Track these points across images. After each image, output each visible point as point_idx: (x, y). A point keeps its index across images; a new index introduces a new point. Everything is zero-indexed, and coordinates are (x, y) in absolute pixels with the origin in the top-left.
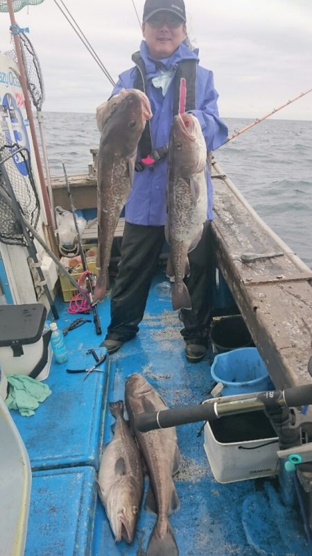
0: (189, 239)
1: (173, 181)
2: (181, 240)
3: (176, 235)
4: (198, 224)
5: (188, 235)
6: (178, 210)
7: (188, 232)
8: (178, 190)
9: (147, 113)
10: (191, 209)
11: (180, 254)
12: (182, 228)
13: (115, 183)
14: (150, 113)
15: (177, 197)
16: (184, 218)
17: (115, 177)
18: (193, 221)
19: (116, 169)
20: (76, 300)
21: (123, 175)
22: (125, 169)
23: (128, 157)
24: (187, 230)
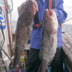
0: (48, 59)
1: (44, 35)
2: (45, 60)
3: (43, 57)
4: (52, 54)
5: (48, 58)
6: (45, 47)
7: (48, 57)
8: (45, 39)
9: (36, 9)
10: (50, 47)
11: (44, 65)
12: (46, 55)
13: (22, 36)
14: (37, 9)
15: (45, 42)
16: (47, 51)
17: (22, 33)
18: (50, 53)
19: (23, 30)
20: (16, 70)
21: (26, 33)
22: (27, 30)
23: (28, 26)
24: (48, 56)
